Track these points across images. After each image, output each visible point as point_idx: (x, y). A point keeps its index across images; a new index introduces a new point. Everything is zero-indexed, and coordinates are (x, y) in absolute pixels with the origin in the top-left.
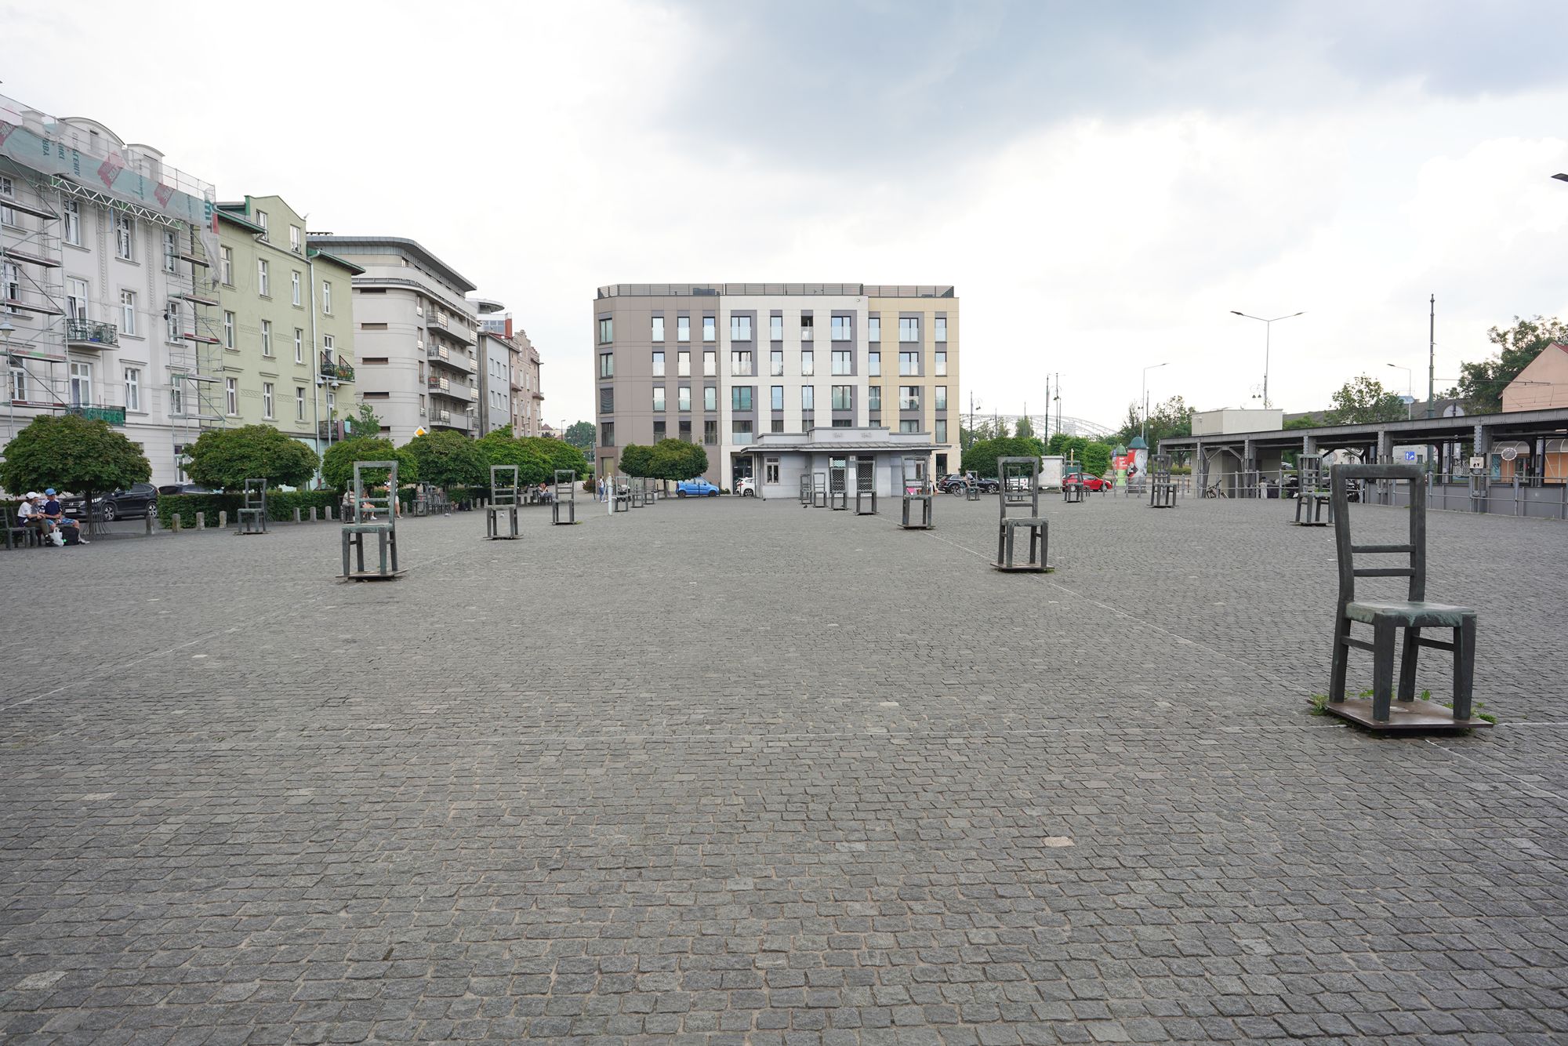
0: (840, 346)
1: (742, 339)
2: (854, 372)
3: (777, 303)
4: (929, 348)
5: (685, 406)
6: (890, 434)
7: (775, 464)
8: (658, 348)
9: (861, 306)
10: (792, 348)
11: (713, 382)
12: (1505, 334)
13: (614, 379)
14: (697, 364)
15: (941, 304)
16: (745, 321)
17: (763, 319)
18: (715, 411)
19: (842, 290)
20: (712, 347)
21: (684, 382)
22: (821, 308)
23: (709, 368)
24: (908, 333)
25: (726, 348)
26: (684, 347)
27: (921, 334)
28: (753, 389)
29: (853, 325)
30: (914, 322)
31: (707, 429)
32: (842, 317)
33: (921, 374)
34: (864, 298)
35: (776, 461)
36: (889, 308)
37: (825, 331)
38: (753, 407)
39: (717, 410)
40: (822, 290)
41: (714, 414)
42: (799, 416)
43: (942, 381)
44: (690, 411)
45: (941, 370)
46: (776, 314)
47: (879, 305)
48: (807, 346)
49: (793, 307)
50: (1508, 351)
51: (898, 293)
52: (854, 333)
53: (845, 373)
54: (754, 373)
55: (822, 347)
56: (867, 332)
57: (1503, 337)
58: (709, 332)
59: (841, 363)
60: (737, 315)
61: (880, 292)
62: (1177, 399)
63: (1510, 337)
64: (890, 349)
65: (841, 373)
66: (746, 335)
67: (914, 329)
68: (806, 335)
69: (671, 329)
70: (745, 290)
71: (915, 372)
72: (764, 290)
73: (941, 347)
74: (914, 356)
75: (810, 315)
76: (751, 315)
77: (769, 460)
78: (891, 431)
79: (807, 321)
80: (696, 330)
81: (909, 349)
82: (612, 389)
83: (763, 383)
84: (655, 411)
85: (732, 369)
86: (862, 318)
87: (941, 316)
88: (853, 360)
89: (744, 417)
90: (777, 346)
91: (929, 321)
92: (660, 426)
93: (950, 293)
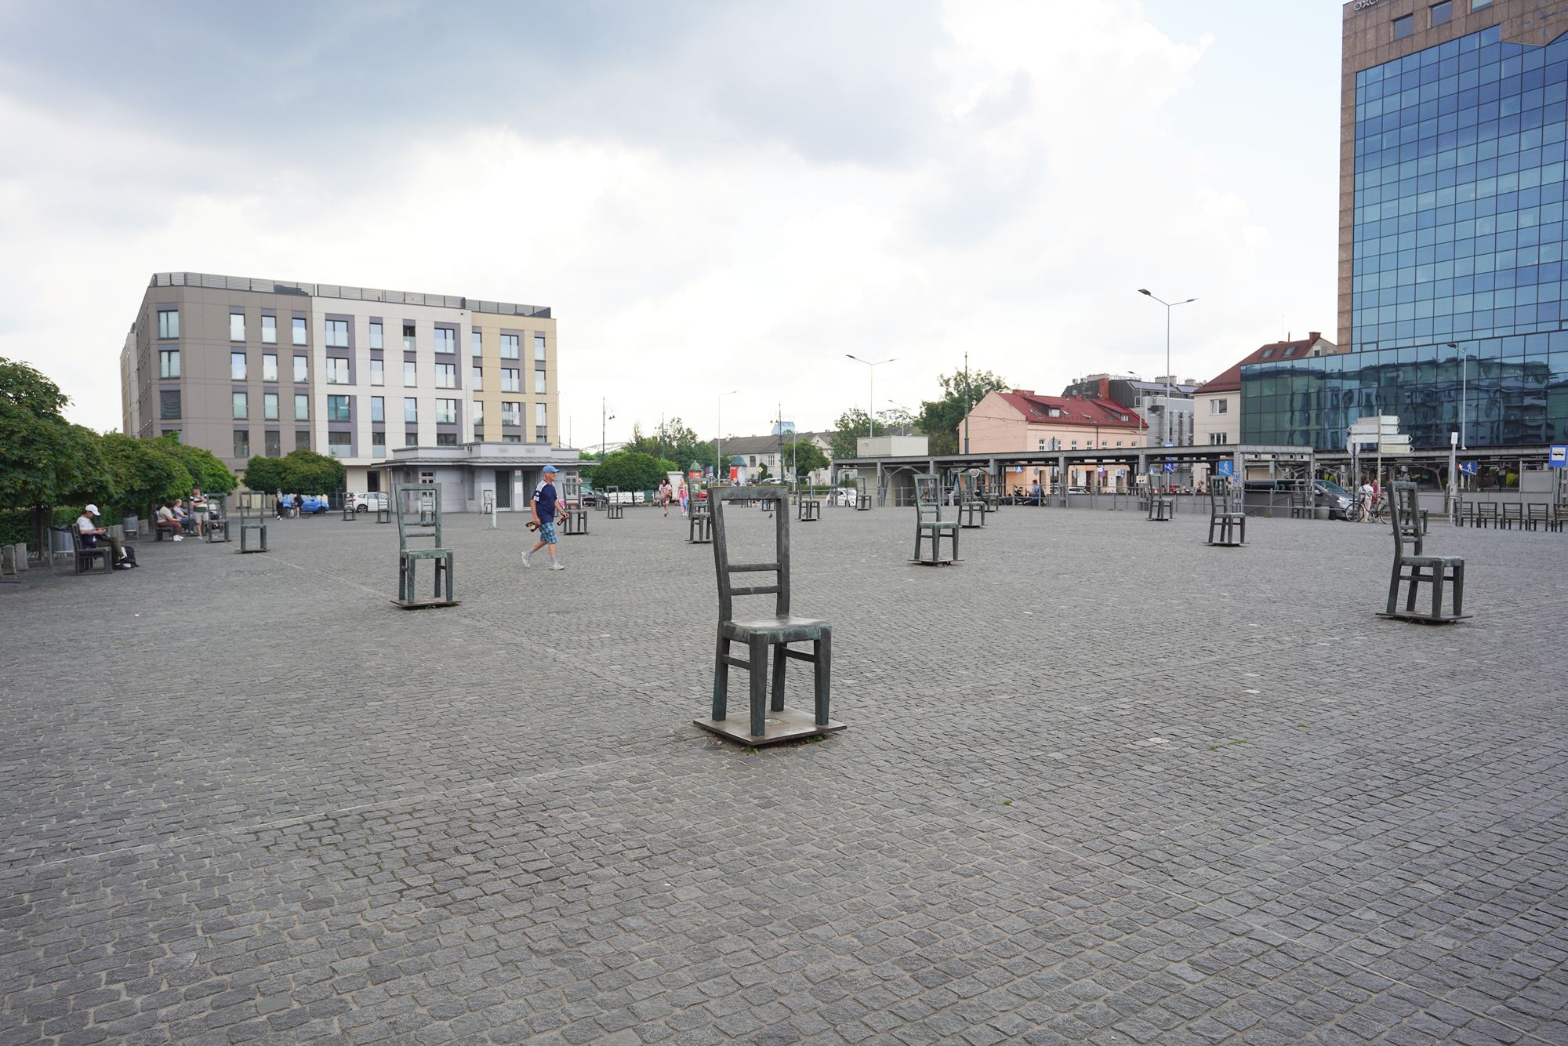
0: (443, 359)
1: (338, 344)
2: (458, 386)
3: (377, 310)
4: (529, 366)
5: (271, 413)
6: (553, 450)
7: (431, 478)
8: (238, 348)
9: (465, 320)
10: (393, 357)
11: (305, 389)
12: (949, 380)
13: (181, 381)
14: (285, 368)
15: (540, 323)
16: (341, 327)
17: (361, 326)
18: (308, 421)
19: (444, 302)
20: (304, 351)
21: (271, 388)
22: (425, 321)
23: (300, 371)
24: (509, 350)
25: (319, 354)
26: (270, 350)
27: (521, 352)
28: (352, 399)
29: (456, 337)
30: (514, 339)
31: (298, 439)
32: (445, 330)
33: (522, 391)
34: (467, 312)
35: (431, 475)
36: (492, 324)
37: (429, 342)
38: (350, 417)
39: (310, 418)
40: (425, 300)
41: (307, 423)
42: (402, 430)
43: (544, 399)
44: (277, 420)
45: (539, 388)
46: (376, 321)
47: (484, 320)
48: (410, 356)
49: (394, 318)
50: (949, 394)
51: (498, 309)
52: (457, 346)
53: (449, 386)
54: (352, 381)
55: (425, 359)
56: (470, 347)
57: (947, 382)
58: (299, 335)
59: (443, 377)
60: (332, 318)
61: (480, 308)
62: (676, 420)
63: (952, 383)
64: (492, 365)
65: (444, 386)
66: (342, 340)
67: (515, 347)
68: (407, 346)
69: (253, 329)
70: (340, 293)
71: (516, 389)
72: (362, 295)
73: (541, 366)
74: (515, 372)
75: (412, 325)
76: (348, 321)
77: (424, 475)
78: (553, 446)
79: (409, 330)
80: (284, 332)
81: (510, 365)
82: (179, 391)
83: (362, 393)
84: (235, 419)
85: (328, 375)
86: (466, 333)
87: (541, 336)
88: (457, 372)
89: (341, 427)
90: (377, 354)
91: (529, 340)
92: (243, 436)
93: (545, 313)
